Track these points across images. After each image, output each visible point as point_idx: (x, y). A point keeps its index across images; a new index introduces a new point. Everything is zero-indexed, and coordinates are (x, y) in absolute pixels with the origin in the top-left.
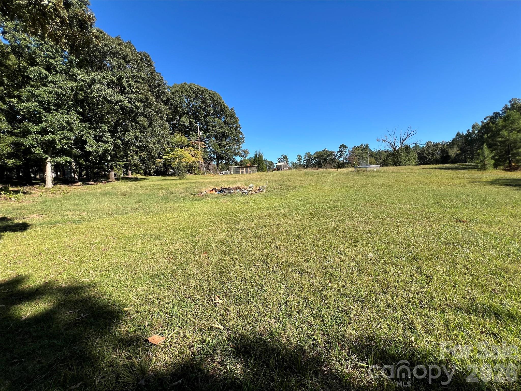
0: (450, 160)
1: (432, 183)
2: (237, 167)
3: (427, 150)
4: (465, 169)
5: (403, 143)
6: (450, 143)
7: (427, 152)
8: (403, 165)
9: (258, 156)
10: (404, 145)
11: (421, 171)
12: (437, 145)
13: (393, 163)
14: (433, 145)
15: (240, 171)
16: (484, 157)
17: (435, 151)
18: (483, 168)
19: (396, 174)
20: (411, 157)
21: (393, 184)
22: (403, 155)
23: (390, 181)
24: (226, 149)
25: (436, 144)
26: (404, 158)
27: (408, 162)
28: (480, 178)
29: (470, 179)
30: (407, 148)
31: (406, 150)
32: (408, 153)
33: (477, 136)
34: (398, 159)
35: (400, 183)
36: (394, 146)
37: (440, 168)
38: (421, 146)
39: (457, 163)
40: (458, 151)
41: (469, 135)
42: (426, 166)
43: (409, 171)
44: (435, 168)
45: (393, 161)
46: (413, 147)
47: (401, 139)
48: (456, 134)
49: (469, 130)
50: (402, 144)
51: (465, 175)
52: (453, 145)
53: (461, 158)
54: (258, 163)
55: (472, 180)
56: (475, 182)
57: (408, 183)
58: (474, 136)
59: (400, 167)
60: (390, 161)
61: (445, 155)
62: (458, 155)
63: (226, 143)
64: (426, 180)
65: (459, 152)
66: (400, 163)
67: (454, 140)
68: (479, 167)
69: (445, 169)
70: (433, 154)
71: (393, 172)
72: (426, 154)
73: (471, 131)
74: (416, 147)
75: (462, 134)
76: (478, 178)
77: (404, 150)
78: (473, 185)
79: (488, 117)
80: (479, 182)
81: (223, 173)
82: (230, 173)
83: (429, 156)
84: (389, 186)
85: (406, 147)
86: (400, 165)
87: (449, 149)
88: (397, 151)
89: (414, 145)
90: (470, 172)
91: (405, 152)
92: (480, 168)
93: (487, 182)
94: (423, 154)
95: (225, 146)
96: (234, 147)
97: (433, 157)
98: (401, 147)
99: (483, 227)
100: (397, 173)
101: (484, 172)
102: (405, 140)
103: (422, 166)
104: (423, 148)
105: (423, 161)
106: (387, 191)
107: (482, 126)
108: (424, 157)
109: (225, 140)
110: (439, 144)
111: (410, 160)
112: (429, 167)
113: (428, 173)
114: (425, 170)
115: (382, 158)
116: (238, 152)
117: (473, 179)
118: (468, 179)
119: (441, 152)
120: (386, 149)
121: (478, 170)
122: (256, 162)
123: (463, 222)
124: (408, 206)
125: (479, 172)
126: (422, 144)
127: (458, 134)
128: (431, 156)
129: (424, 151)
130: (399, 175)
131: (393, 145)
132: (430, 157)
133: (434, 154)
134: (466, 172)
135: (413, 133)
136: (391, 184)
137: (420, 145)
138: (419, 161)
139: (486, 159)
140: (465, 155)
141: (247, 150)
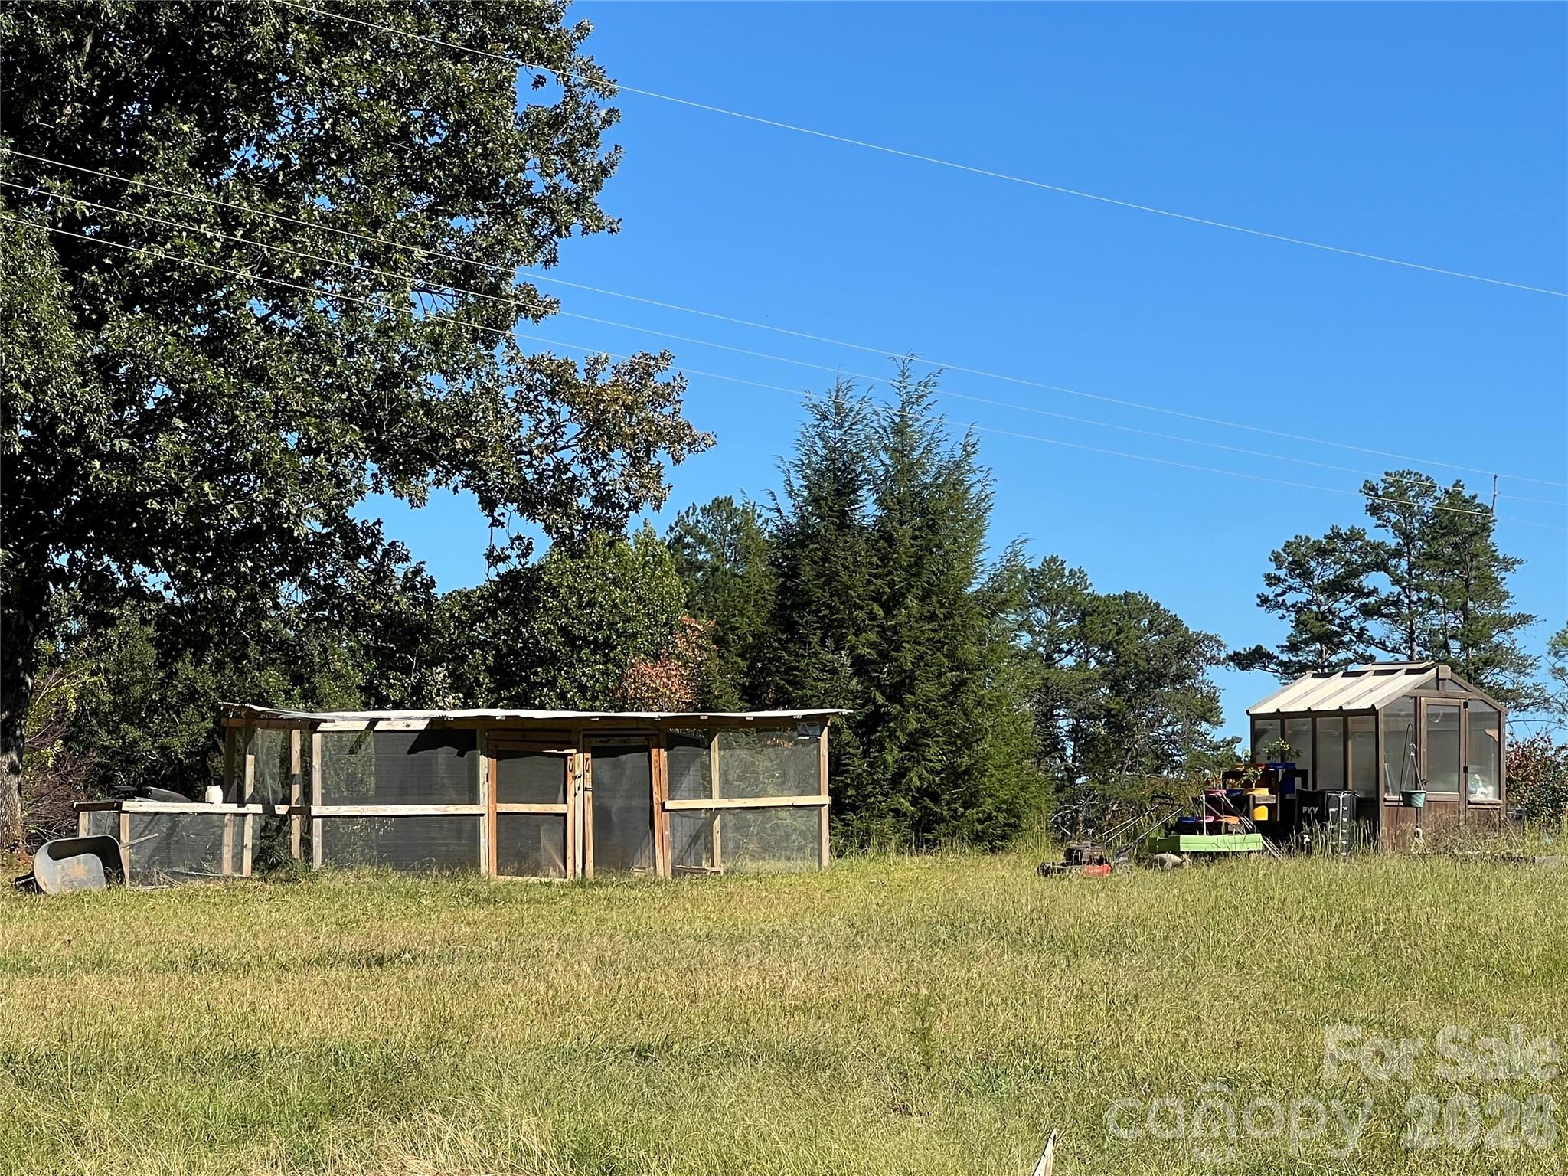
2: (417, 720)
9: (868, 509)
15: (485, 807)
24: (213, 347)
54: (865, 643)
63: (227, 219)
81: (106, 850)
82: (268, 860)
95: (201, 286)
96: (377, 307)
109: (210, 158)
116: (463, 416)
122: (833, 631)
141: (642, 369)
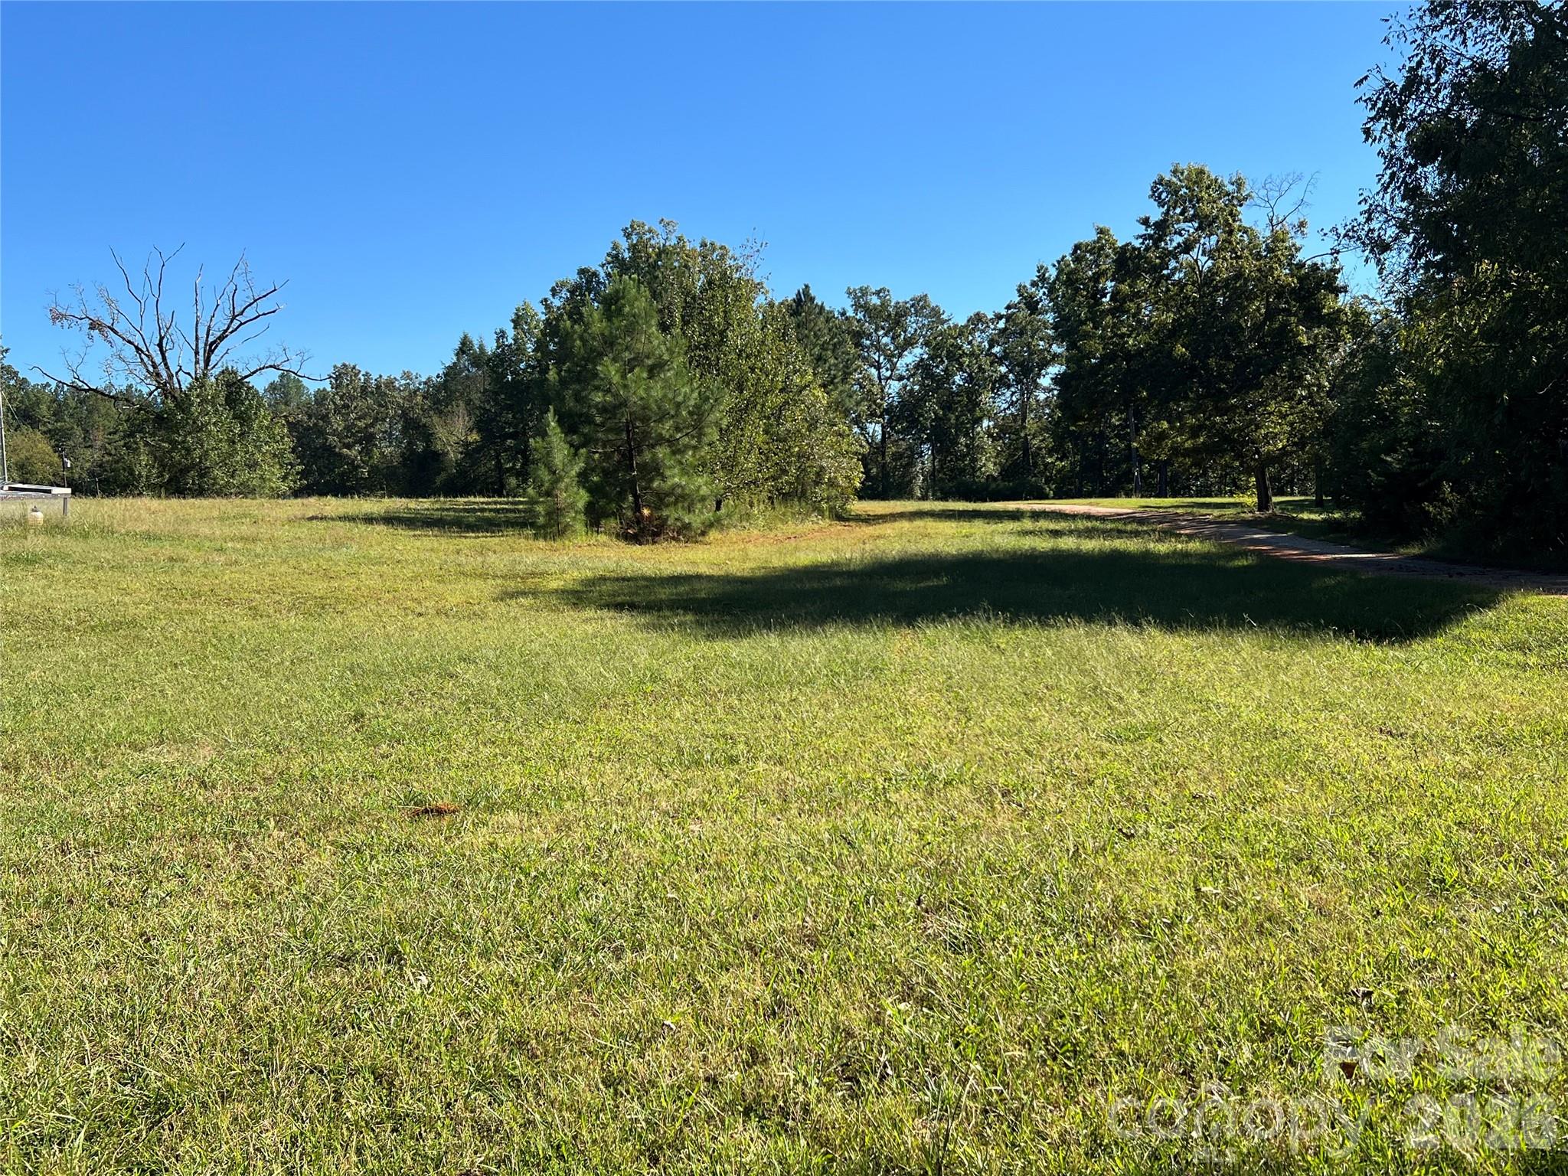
0: (443, 475)
1: (351, 601)
3: (337, 411)
4: (489, 525)
5: (214, 359)
6: (438, 388)
7: (338, 423)
8: (219, 493)
10: (217, 371)
11: (303, 531)
12: (381, 391)
13: (160, 475)
14: (364, 389)
16: (554, 473)
17: (376, 419)
18: (551, 527)
19: (168, 550)
20: (259, 448)
21: (144, 610)
22: (217, 424)
23: (126, 592)
25: (378, 387)
26: (224, 446)
27: (244, 475)
28: (542, 574)
29: (504, 577)
30: (234, 388)
31: (232, 401)
32: (243, 419)
33: (533, 367)
34: (188, 450)
35: (185, 606)
36: (162, 368)
37: (390, 520)
38: (312, 387)
39: (467, 494)
40: (471, 430)
41: (503, 359)
42: (333, 505)
43: (245, 529)
44: (369, 520)
45: (160, 460)
46: (273, 387)
47: (202, 334)
48: (457, 345)
49: (502, 334)
50: (207, 361)
51: (492, 558)
52: (448, 401)
53: (483, 469)
55: (511, 585)
56: (524, 594)
57: (230, 602)
58: (522, 366)
59: (197, 502)
60: (143, 463)
61: (420, 447)
62: (471, 453)
64: (320, 587)
65: (474, 437)
66: (202, 476)
67: (451, 372)
68: (541, 520)
69: (411, 522)
70: (369, 439)
71: (149, 537)
72: (334, 433)
73: (511, 341)
74: (286, 387)
75: (481, 347)
76: (533, 574)
77: (222, 400)
78: (514, 607)
79: (563, 285)
80: (535, 594)
83: (349, 447)
84: (118, 625)
85: (229, 385)
86: (200, 492)
87: (436, 419)
88: (182, 402)
89: (274, 376)
90: (510, 540)
91: (226, 415)
92: (544, 527)
93: (563, 592)
94: (321, 433)
97: (367, 452)
98: (200, 381)
99: (508, 829)
100: (176, 538)
101: (557, 544)
102: (221, 338)
103: (313, 500)
104: (321, 396)
105: (322, 475)
106: (102, 659)
107: (547, 322)
108: (329, 449)
110: (390, 383)
111: (253, 466)
112: (341, 511)
113: (338, 545)
114: (322, 525)
115: (100, 438)
117: (515, 576)
118: (499, 581)
119: (404, 431)
120: (120, 384)
121: (536, 537)
123: (440, 812)
124: (204, 755)
125: (541, 543)
126: (316, 380)
127: (465, 347)
128: (358, 447)
129: (325, 418)
130: (181, 551)
131: (158, 359)
132: (354, 452)
133: (372, 436)
134: (492, 541)
135: (264, 306)
136: (132, 610)
137: (305, 381)
138: (303, 474)
139: (562, 485)
140: (497, 457)
